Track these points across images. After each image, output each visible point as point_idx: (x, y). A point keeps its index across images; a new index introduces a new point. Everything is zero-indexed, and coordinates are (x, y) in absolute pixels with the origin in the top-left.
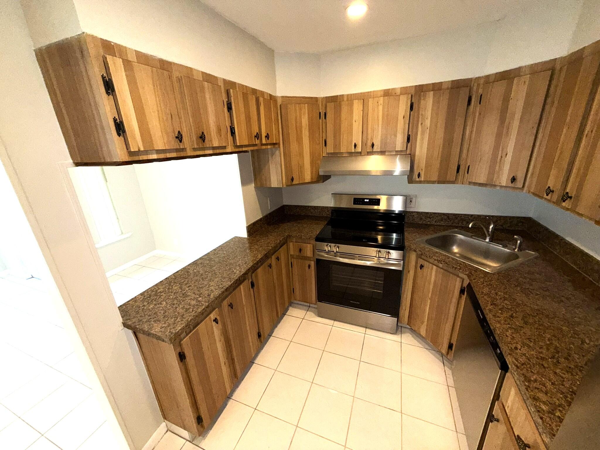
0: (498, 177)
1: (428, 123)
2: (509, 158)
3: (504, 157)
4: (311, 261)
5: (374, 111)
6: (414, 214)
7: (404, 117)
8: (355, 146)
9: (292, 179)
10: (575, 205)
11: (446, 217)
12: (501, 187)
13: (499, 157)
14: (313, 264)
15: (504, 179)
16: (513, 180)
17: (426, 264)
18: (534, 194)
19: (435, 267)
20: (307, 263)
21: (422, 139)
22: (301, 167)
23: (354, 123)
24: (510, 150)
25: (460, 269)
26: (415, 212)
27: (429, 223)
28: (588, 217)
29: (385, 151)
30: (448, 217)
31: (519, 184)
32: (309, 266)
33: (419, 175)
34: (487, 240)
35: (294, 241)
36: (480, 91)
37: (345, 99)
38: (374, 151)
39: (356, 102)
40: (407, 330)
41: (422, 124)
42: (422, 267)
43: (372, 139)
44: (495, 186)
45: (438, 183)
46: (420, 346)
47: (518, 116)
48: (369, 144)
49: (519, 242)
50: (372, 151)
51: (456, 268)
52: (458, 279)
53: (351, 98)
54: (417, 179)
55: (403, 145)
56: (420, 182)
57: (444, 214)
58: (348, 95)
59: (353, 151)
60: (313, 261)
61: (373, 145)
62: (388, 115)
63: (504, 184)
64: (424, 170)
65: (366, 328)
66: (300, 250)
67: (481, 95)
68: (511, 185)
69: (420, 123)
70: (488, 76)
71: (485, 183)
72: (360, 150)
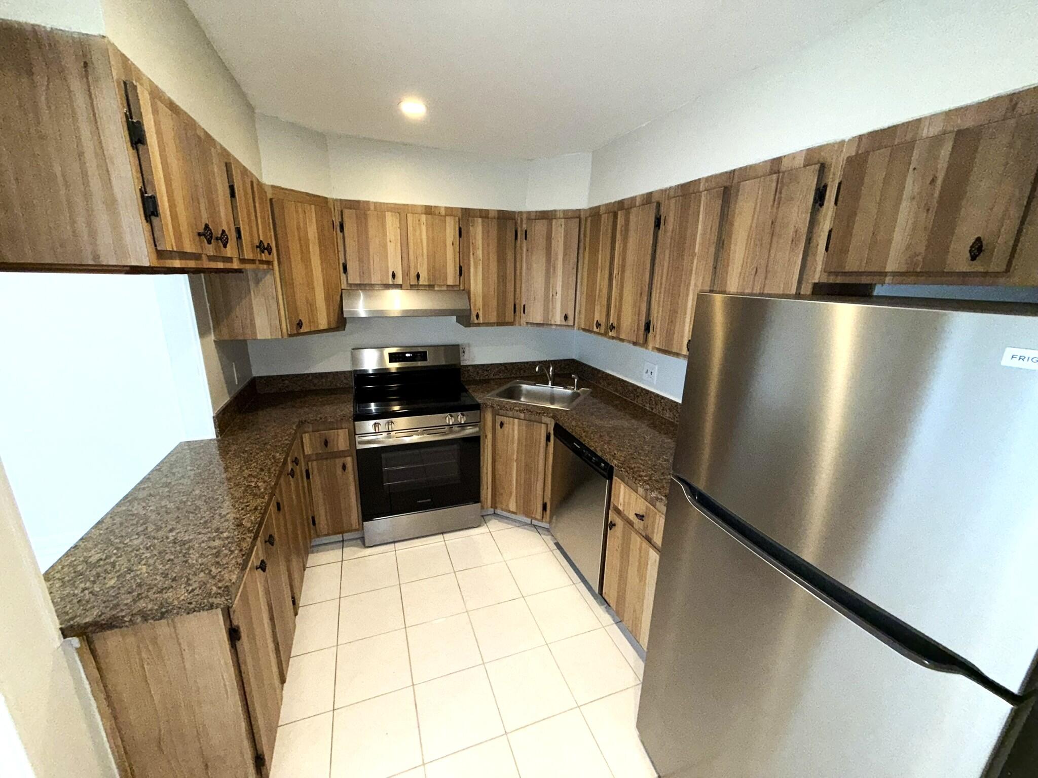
0: (553, 316)
1: (480, 253)
2: (559, 296)
3: (554, 294)
4: (345, 457)
5: (415, 230)
6: (469, 368)
7: (453, 244)
8: (394, 276)
9: (300, 324)
10: (618, 332)
11: (503, 368)
12: (557, 325)
13: (551, 295)
14: (349, 461)
15: (558, 319)
16: (566, 318)
17: (505, 419)
18: (584, 330)
19: (516, 420)
20: (339, 462)
21: (476, 272)
22: (311, 305)
23: (389, 243)
24: (559, 289)
25: (544, 413)
26: (469, 366)
27: (487, 377)
28: (629, 342)
29: (434, 285)
30: (506, 367)
31: (571, 322)
32: (344, 467)
33: (477, 316)
34: (550, 385)
35: (311, 429)
36: (524, 226)
37: (372, 208)
38: (420, 283)
39: (389, 215)
40: (489, 517)
41: (473, 254)
42: (502, 424)
43: (416, 267)
44: (551, 325)
45: (497, 326)
46: (510, 526)
47: (560, 257)
48: (413, 274)
49: (576, 380)
50: (417, 284)
51: (540, 413)
52: (543, 425)
53: (382, 209)
54: (476, 321)
55: (455, 277)
56: (479, 325)
57: (501, 364)
58: (375, 203)
59: (391, 283)
60: (349, 456)
61: (418, 276)
62: (433, 238)
63: (559, 323)
64: (481, 310)
65: (442, 533)
66: (326, 443)
67: (526, 231)
68: (564, 323)
69: (471, 253)
70: (529, 213)
71: (542, 322)
72: (400, 282)
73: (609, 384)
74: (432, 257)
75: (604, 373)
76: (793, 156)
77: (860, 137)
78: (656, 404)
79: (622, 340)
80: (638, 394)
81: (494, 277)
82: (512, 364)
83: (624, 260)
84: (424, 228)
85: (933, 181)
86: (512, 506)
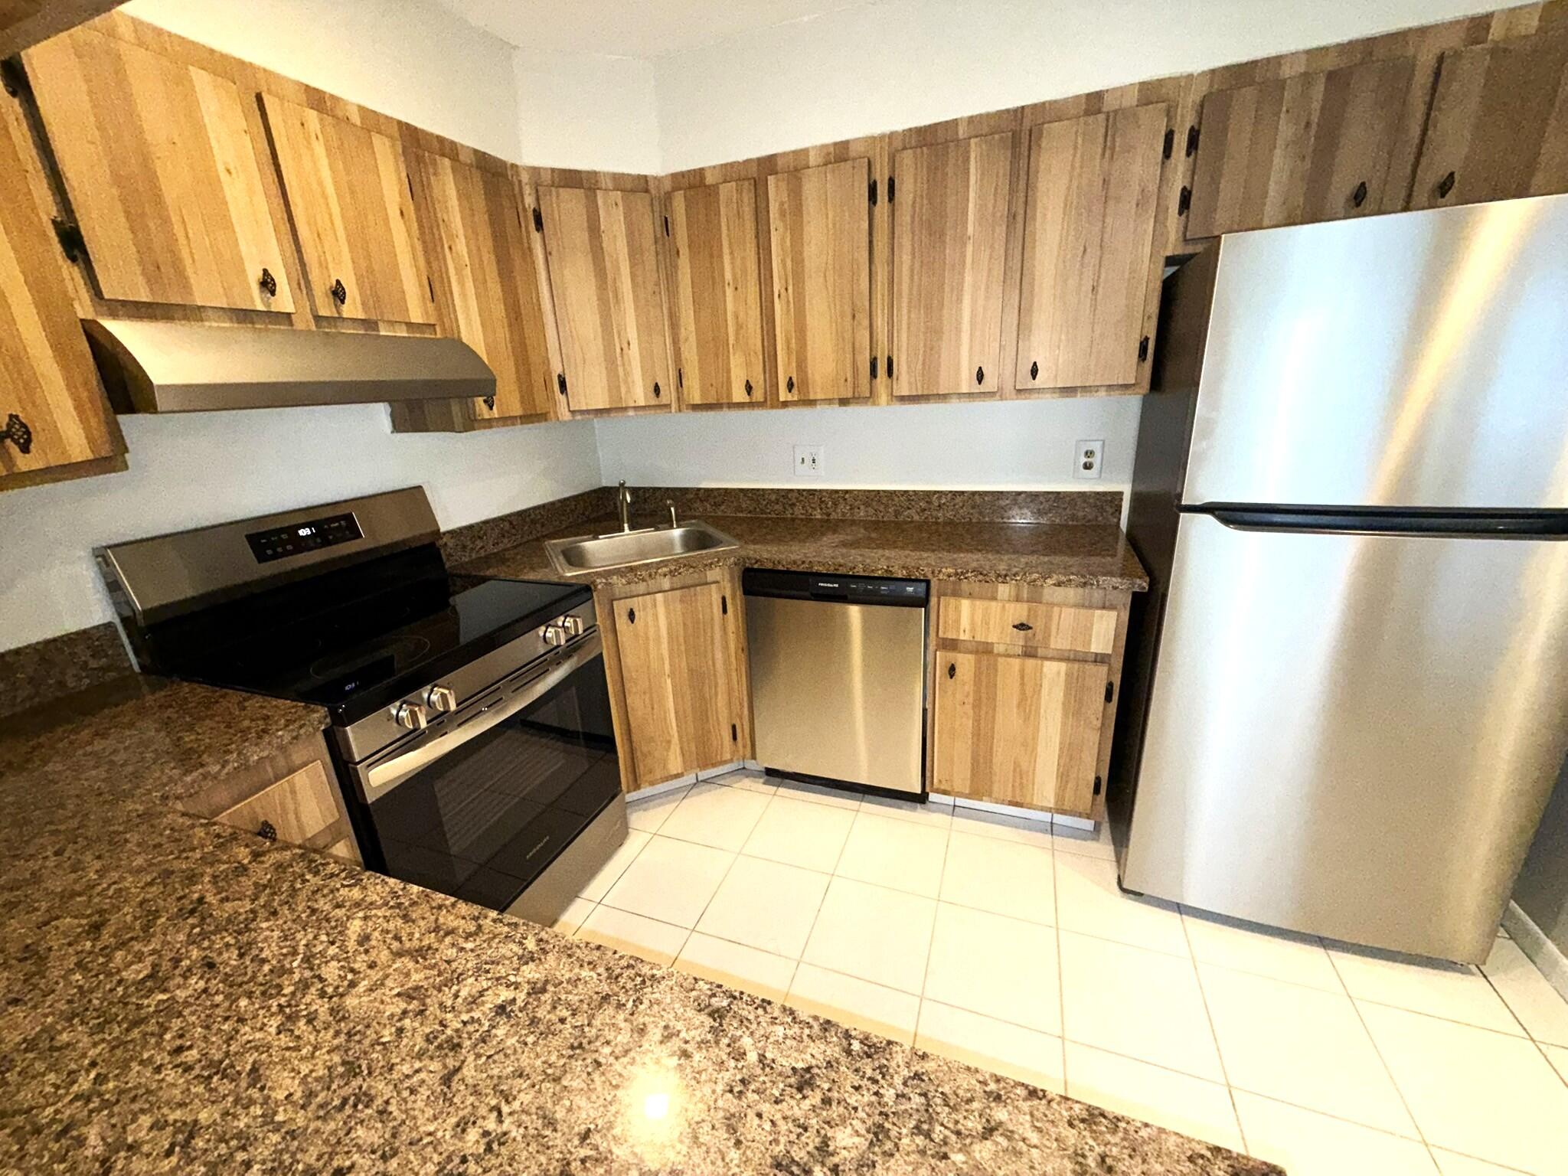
0: (628, 391)
1: (461, 246)
2: (634, 351)
3: (625, 346)
7: (402, 213)
8: (266, 284)
10: (804, 390)
12: (638, 408)
13: (618, 350)
15: (640, 394)
16: (657, 390)
19: (659, 596)
21: (464, 295)
23: (225, 177)
24: (632, 334)
28: (829, 402)
33: (490, 402)
34: (627, 531)
39: (197, 75)
41: (450, 248)
42: (631, 615)
43: (323, 266)
44: (626, 409)
45: (522, 423)
46: (672, 806)
47: (625, 269)
48: (321, 289)
50: (337, 315)
53: (175, 54)
54: (486, 415)
55: (422, 302)
56: (489, 423)
59: (260, 307)
61: (338, 292)
63: (642, 403)
67: (536, 212)
68: (653, 402)
69: (446, 246)
70: (535, 171)
71: (608, 407)
72: (289, 308)
73: (716, 505)
74: (360, 241)
75: (699, 489)
76: (1122, 91)
77: (1213, 71)
78: (835, 504)
79: (812, 403)
80: (794, 501)
81: (499, 310)
82: (520, 514)
83: (798, 261)
84: (319, 149)
85: (1308, 124)
86: (675, 764)
